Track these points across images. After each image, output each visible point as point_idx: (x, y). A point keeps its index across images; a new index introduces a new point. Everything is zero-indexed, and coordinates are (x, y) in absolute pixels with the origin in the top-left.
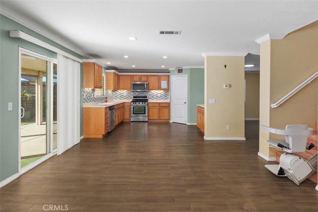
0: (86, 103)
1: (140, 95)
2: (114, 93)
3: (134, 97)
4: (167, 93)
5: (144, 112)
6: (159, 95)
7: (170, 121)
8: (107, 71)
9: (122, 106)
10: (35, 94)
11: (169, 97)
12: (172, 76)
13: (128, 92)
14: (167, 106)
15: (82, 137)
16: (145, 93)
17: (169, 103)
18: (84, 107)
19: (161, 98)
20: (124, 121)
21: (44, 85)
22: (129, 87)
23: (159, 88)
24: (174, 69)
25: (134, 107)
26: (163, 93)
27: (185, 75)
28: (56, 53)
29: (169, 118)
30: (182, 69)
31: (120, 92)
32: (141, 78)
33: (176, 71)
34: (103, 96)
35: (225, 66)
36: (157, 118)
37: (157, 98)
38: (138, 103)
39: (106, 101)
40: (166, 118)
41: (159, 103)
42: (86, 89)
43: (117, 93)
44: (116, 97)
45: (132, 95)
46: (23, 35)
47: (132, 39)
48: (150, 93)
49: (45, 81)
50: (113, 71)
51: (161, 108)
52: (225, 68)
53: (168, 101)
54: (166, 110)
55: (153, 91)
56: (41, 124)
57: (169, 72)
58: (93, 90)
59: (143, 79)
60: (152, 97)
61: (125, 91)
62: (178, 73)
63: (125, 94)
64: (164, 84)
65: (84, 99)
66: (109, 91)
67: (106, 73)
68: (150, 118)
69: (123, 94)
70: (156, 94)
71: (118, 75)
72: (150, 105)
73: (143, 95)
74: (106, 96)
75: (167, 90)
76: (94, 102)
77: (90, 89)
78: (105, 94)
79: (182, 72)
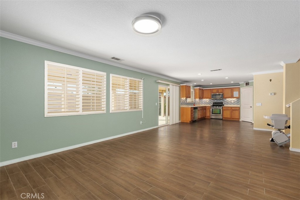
0: (182, 105)
1: (218, 102)
2: (201, 101)
3: (213, 103)
4: (239, 100)
5: (219, 113)
6: (233, 102)
7: (240, 120)
8: (195, 88)
9: (204, 108)
10: (161, 102)
11: (240, 103)
12: (241, 88)
13: (210, 100)
14: (238, 109)
15: (180, 121)
16: (221, 100)
17: (239, 108)
18: (181, 107)
19: (234, 104)
20: (206, 118)
21: (165, 97)
22: (210, 96)
23: (232, 97)
24: (243, 83)
25: (212, 109)
26: (236, 100)
27: (251, 87)
28: (169, 85)
29: (239, 118)
30: (249, 83)
31: (204, 100)
32: (218, 91)
33: (245, 84)
34: (193, 102)
35: (271, 80)
36: (229, 117)
37: (231, 104)
38: (215, 107)
39: (194, 105)
40: (237, 118)
41: (231, 107)
42: (182, 98)
43: (202, 101)
44: (202, 103)
45: (213, 101)
46: (159, 81)
47: (200, 74)
48: (225, 101)
49: (165, 95)
50: (199, 88)
51: (233, 111)
52: (271, 81)
53: (238, 106)
54: (237, 112)
55: (227, 99)
56: (164, 117)
57: (239, 85)
58: (186, 99)
59: (219, 91)
60: (227, 103)
61: (208, 99)
62: (246, 85)
63: (207, 101)
64: (236, 94)
65: (181, 103)
66: (197, 99)
67: (194, 89)
68: (224, 117)
69: (206, 101)
70: (230, 101)
71: (202, 90)
72: (224, 108)
73: (220, 102)
74: (195, 102)
75: (238, 98)
76: (186, 105)
77: (185, 98)
78: (193, 101)
79: (249, 85)
